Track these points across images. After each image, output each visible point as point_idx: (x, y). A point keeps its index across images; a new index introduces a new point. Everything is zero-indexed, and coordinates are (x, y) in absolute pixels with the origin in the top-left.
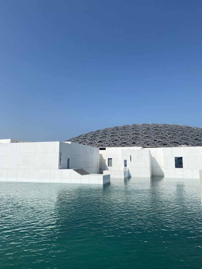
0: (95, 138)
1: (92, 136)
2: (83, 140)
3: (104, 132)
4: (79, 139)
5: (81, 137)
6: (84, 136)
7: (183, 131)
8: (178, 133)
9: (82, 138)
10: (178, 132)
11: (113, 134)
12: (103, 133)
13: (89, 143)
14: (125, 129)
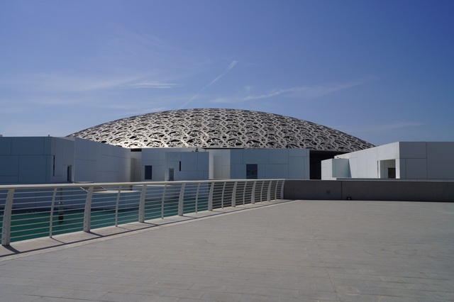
0: (125, 130)
1: (120, 126)
2: (103, 134)
5: (101, 128)
6: (107, 126)
7: (270, 124)
8: (261, 126)
9: (103, 130)
11: (158, 125)
12: (141, 122)
13: (114, 140)
14: (179, 117)
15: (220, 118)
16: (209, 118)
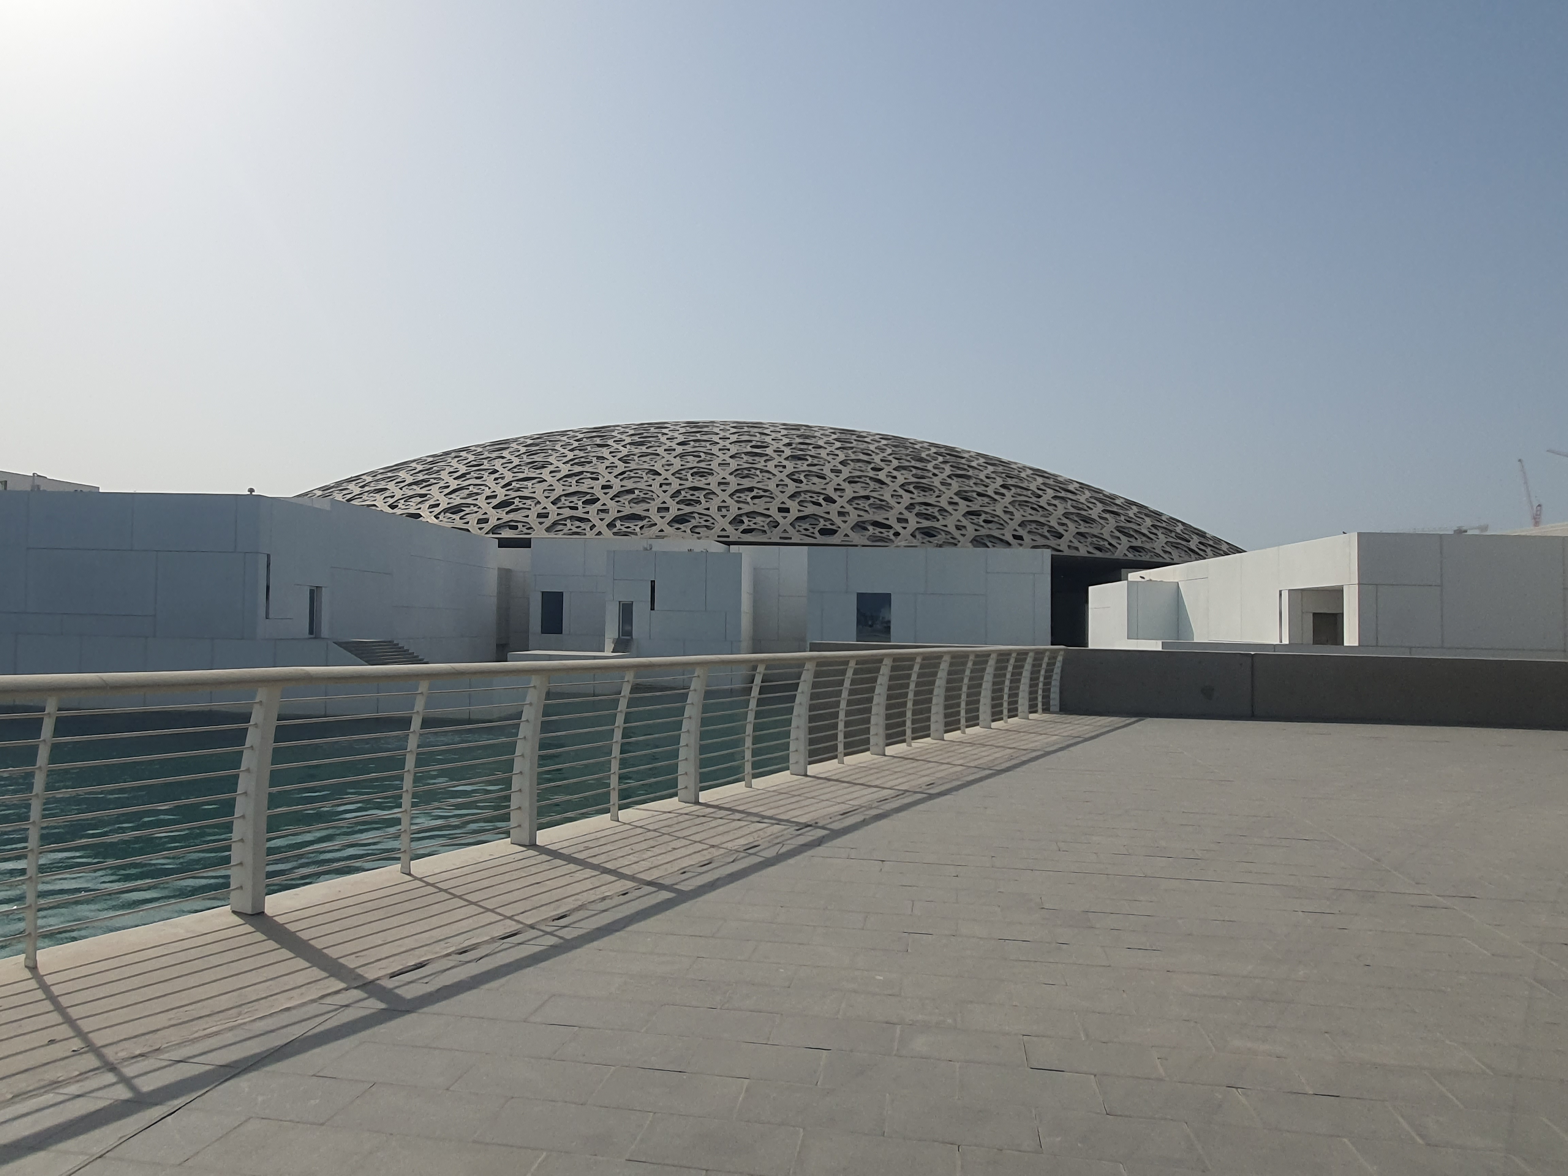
0: (478, 482)
1: (463, 469)
2: (411, 493)
3: (530, 454)
4: (391, 486)
5: (402, 474)
6: (420, 468)
7: (919, 472)
8: (895, 477)
9: (410, 480)
10: (895, 473)
11: (577, 469)
12: (526, 459)
13: (445, 511)
14: (641, 444)
15: (769, 451)
16: (734, 449)
